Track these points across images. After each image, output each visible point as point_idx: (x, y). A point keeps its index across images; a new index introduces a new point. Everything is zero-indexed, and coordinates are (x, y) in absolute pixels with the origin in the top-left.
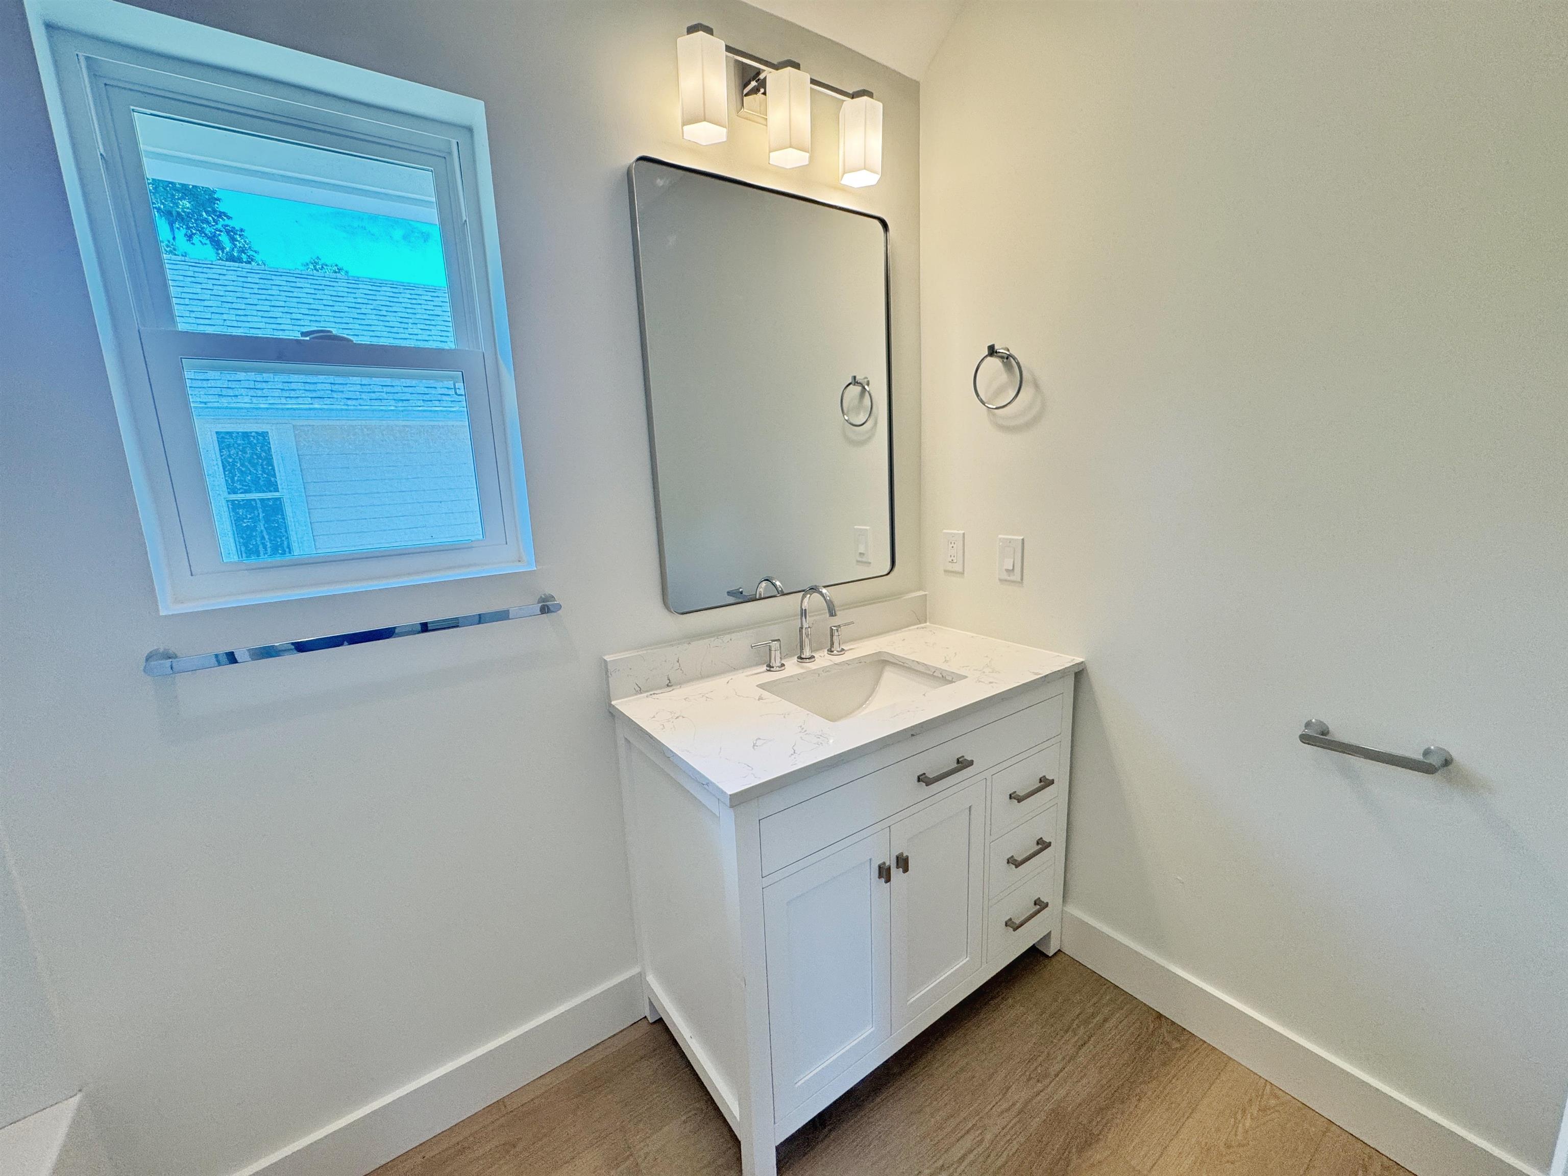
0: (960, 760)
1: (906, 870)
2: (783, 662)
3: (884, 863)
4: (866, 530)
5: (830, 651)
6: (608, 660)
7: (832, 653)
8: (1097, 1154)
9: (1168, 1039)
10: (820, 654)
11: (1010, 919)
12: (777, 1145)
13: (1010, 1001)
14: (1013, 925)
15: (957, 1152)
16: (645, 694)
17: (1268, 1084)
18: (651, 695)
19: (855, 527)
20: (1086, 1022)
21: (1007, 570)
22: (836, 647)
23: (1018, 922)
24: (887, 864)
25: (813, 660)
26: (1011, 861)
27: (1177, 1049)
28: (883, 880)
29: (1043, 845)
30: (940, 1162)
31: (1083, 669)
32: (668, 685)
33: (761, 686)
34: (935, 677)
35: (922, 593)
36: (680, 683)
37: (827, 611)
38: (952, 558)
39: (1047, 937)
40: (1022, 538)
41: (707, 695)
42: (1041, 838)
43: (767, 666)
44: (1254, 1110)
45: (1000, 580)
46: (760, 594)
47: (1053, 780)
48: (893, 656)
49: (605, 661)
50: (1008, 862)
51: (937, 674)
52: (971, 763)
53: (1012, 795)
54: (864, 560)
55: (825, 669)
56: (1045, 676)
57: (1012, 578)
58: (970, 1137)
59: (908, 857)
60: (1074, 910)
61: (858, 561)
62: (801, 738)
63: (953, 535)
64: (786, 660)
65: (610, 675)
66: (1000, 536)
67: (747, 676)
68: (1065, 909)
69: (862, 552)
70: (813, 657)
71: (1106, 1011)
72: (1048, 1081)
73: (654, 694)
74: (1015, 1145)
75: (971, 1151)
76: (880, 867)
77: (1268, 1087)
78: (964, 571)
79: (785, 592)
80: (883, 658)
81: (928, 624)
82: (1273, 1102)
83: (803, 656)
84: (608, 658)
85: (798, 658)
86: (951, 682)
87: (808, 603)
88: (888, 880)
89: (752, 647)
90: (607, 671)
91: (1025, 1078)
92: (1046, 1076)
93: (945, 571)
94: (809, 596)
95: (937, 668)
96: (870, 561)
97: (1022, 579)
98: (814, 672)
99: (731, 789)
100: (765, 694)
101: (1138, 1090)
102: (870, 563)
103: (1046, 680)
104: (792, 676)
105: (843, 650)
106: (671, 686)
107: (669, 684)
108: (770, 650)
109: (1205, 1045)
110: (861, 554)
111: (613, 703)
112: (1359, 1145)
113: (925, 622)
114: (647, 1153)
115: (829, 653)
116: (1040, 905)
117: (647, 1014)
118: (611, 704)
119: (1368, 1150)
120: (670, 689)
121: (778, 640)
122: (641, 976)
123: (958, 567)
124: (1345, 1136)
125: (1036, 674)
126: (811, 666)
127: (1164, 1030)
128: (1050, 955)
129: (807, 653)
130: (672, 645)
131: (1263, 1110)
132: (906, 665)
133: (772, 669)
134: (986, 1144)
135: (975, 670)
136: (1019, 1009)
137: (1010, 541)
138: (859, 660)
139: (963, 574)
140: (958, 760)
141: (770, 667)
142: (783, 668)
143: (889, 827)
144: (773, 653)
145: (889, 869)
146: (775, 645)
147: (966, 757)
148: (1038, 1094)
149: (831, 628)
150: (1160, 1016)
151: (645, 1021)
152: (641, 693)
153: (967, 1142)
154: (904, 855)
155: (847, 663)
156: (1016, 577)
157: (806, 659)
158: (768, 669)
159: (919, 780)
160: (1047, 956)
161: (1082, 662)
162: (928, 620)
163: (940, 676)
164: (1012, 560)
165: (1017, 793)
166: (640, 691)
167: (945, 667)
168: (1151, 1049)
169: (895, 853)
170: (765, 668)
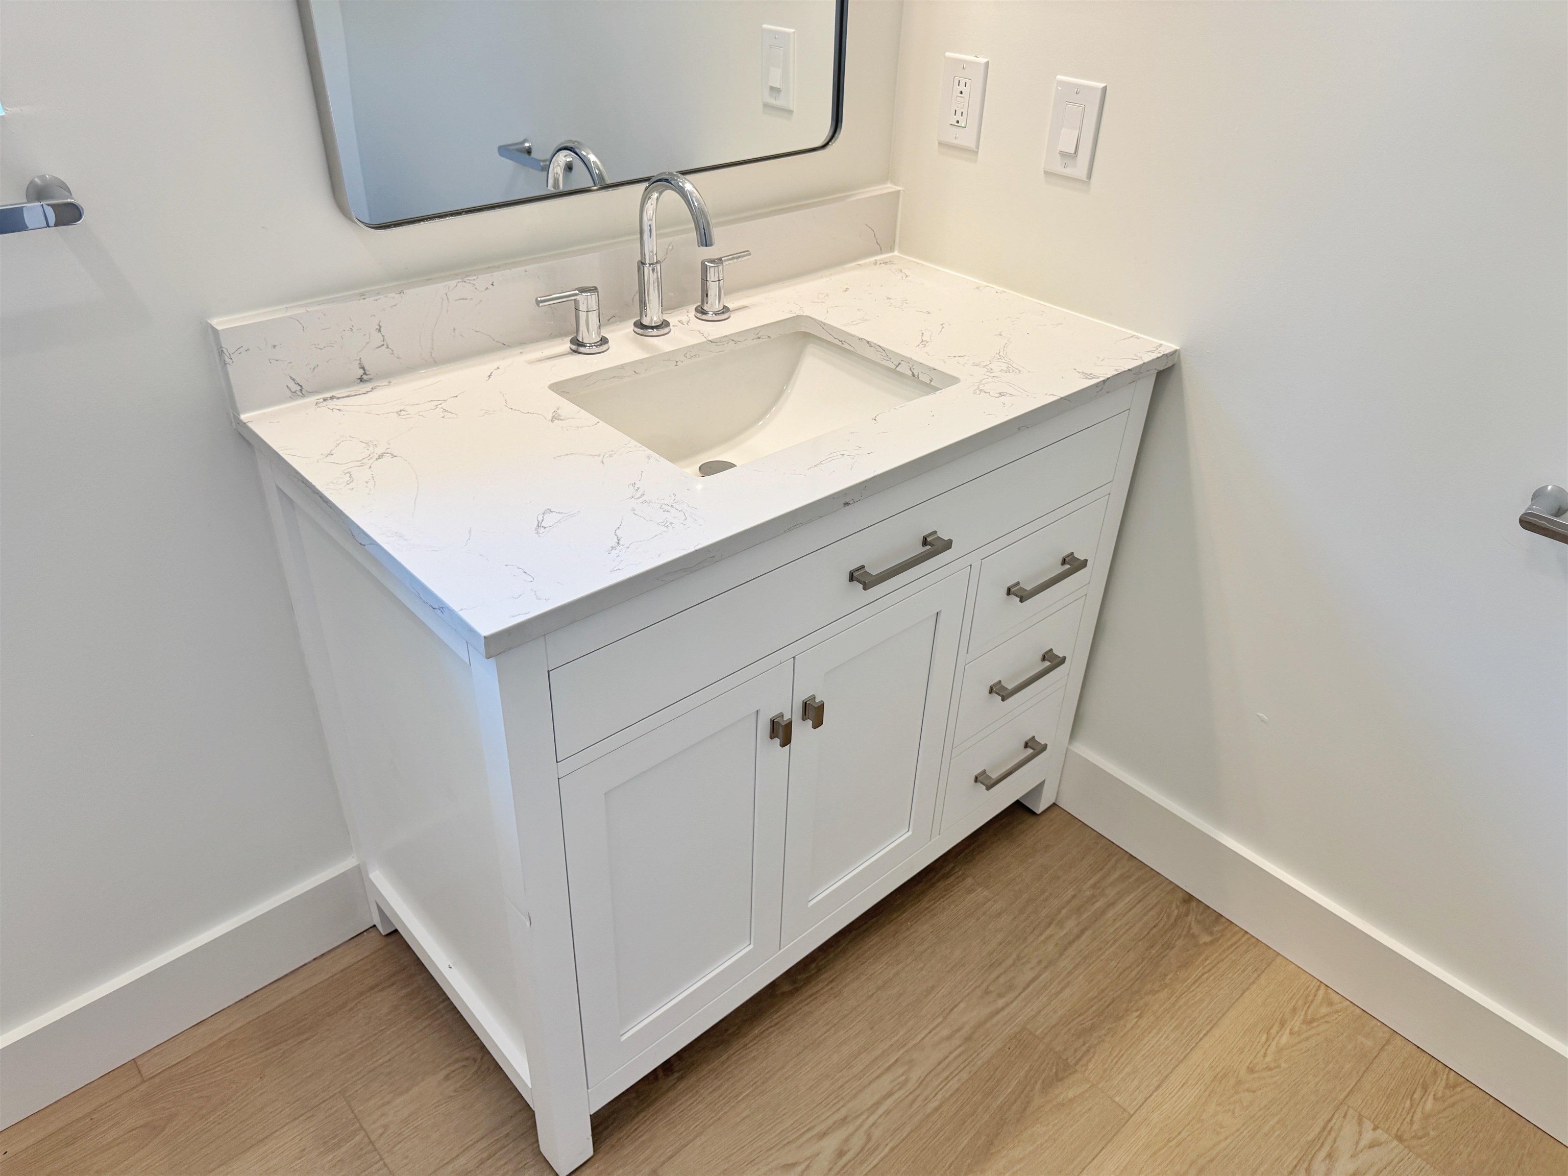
0: (928, 539)
1: (818, 723)
2: (605, 333)
3: (781, 715)
4: (788, 34)
5: (701, 311)
6: (219, 328)
7: (704, 317)
8: (1068, 1091)
9: (1196, 929)
10: (679, 318)
11: (984, 772)
12: (592, 1113)
13: (969, 881)
14: (985, 781)
15: (868, 1098)
16: (313, 399)
17: (1323, 987)
18: (325, 400)
19: (765, 26)
20: (1079, 910)
21: (1063, 154)
22: (713, 304)
23: (995, 776)
24: (787, 717)
25: (666, 330)
26: (1000, 691)
27: (1205, 944)
28: (777, 741)
29: (1053, 661)
30: (843, 1112)
31: (1173, 366)
32: (361, 380)
33: (559, 388)
34: (901, 374)
35: (890, 188)
36: (389, 375)
37: (693, 225)
38: (958, 117)
39: (1037, 790)
40: (1103, 85)
41: (444, 405)
42: (1051, 650)
43: (572, 342)
44: (1296, 1023)
45: (1046, 173)
46: (556, 184)
47: (1086, 561)
48: (823, 325)
49: (215, 331)
50: (991, 691)
51: (902, 369)
52: (948, 545)
53: (1012, 590)
54: (779, 102)
55: (689, 352)
56: (1104, 381)
57: (1069, 171)
58: (888, 1078)
59: (823, 705)
60: (1082, 749)
61: (766, 105)
62: (633, 510)
63: (964, 65)
64: (611, 328)
65: (228, 360)
66: (1059, 77)
67: (531, 362)
68: (1072, 748)
69: (777, 85)
70: (665, 324)
71: (1111, 893)
72: (1011, 996)
73: (332, 398)
74: (954, 1084)
75: (889, 1094)
76: (773, 722)
77: (1321, 992)
78: (978, 146)
79: (609, 181)
80: (803, 330)
81: (896, 253)
82: (1324, 1010)
83: (646, 322)
84: (219, 323)
85: (635, 324)
86: (930, 388)
87: (656, 211)
88: (786, 741)
89: (538, 302)
90: (221, 352)
91: (979, 992)
92: (1010, 987)
93: (941, 144)
94: (655, 195)
95: (904, 359)
96: (791, 108)
97: (1089, 176)
98: (668, 357)
99: (487, 626)
100: (567, 407)
101: (1141, 1003)
102: (791, 112)
103: (1104, 387)
104: (622, 367)
105: (726, 309)
106: (369, 380)
107: (365, 377)
108: (577, 309)
109: (1247, 936)
110: (772, 88)
111: (244, 417)
112: (1425, 1059)
113: (891, 249)
114: (386, 1127)
115: (699, 315)
116: (1034, 747)
117: (377, 920)
118: (241, 421)
119: (1433, 1064)
120: (367, 387)
121: (594, 290)
122: (358, 875)
123: (965, 138)
124: (1410, 1047)
125: (1087, 376)
126: (661, 344)
127: (1191, 918)
128: (1039, 811)
129: (653, 316)
130: (363, 295)
131: (1308, 1022)
132: (846, 346)
133: (582, 349)
134: (910, 1086)
135: (975, 365)
136: (982, 893)
137: (1078, 90)
138: (757, 333)
139: (977, 152)
140: (925, 539)
141: (578, 345)
142: (604, 347)
143: (794, 658)
144: (583, 315)
145: (789, 725)
146: (587, 301)
147: (939, 534)
148: (998, 1012)
149: (703, 263)
150: (1189, 898)
151: (373, 934)
152: (303, 396)
153: (886, 1083)
154: (817, 701)
155: (731, 339)
156: (1079, 170)
157: (652, 328)
158: (574, 347)
159: (852, 578)
160: (1033, 813)
161: (1176, 351)
162: (897, 247)
163: (910, 373)
164: (1076, 133)
165: (1021, 585)
166: (301, 392)
167: (918, 355)
168: (1169, 946)
169: (802, 696)
170: (565, 345)
